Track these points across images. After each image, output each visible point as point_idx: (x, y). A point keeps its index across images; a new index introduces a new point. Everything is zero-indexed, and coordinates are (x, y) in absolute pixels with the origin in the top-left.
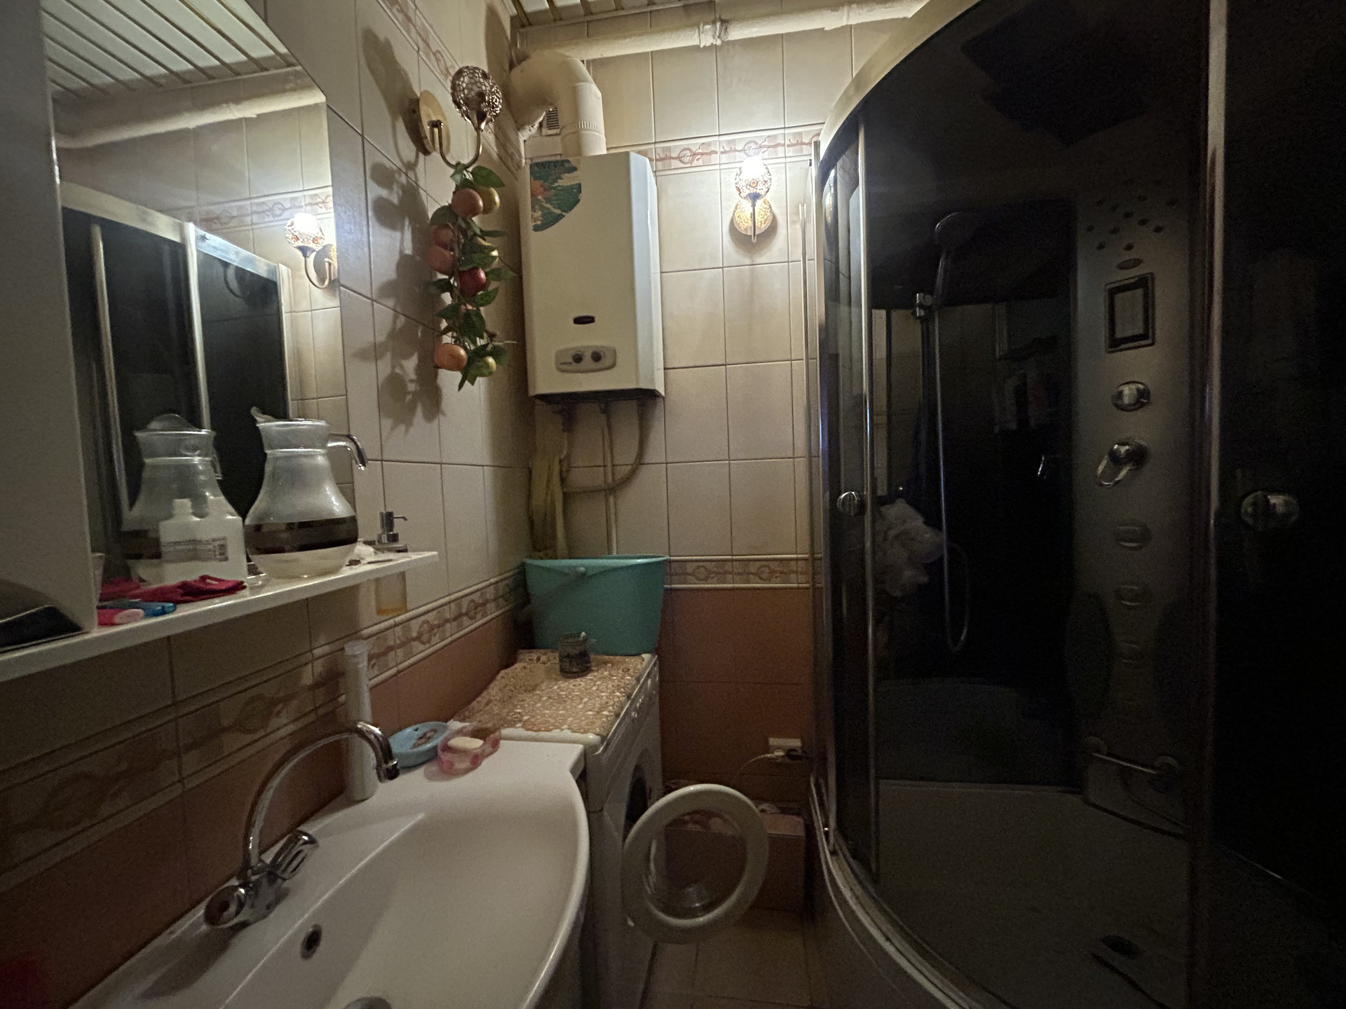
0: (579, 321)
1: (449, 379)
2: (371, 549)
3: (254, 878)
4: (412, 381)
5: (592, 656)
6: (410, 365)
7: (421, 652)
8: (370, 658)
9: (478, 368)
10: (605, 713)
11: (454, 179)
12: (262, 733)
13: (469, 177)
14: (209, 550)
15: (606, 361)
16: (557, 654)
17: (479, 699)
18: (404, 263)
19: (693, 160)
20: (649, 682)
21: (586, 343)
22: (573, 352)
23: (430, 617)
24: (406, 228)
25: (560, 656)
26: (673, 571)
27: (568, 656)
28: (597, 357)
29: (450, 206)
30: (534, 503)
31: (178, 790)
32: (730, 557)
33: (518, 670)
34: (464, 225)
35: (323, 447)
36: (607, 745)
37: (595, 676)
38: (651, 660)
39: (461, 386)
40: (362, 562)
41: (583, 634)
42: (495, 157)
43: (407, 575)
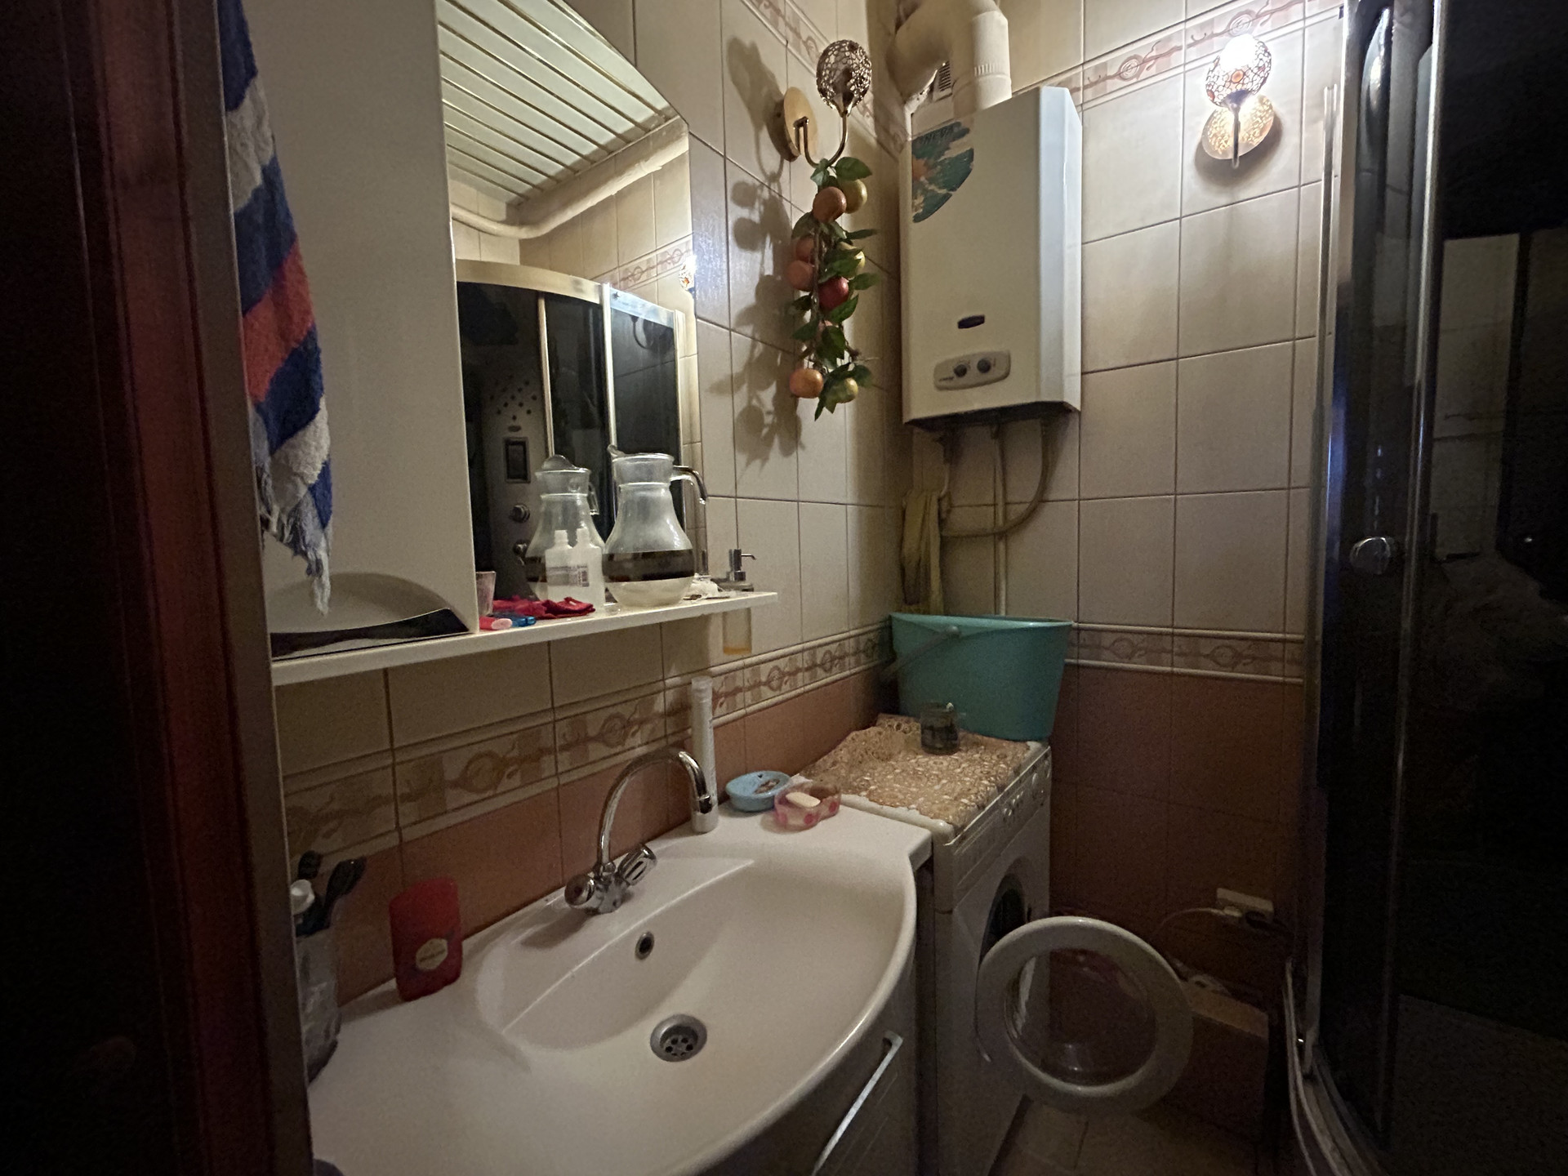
0: (965, 324)
1: (808, 406)
2: (715, 586)
3: (604, 874)
4: (769, 413)
5: (961, 734)
6: (768, 396)
7: (769, 698)
8: (716, 697)
9: (835, 393)
10: (965, 801)
11: (814, 180)
12: (619, 749)
13: (833, 173)
14: (576, 576)
15: (995, 372)
16: (919, 725)
17: (825, 757)
18: (765, 286)
19: (1141, 71)
20: (1035, 776)
21: (969, 352)
22: (955, 365)
23: (781, 663)
24: (767, 245)
25: (922, 726)
26: (1082, 641)
27: (931, 728)
28: (985, 367)
29: (812, 213)
30: (905, 551)
31: (553, 783)
32: (1170, 630)
33: (872, 734)
34: (826, 230)
35: (666, 481)
36: (963, 838)
37: (962, 757)
38: (1039, 750)
39: (817, 415)
40: (704, 597)
41: (950, 704)
42: (873, 141)
43: (753, 612)
